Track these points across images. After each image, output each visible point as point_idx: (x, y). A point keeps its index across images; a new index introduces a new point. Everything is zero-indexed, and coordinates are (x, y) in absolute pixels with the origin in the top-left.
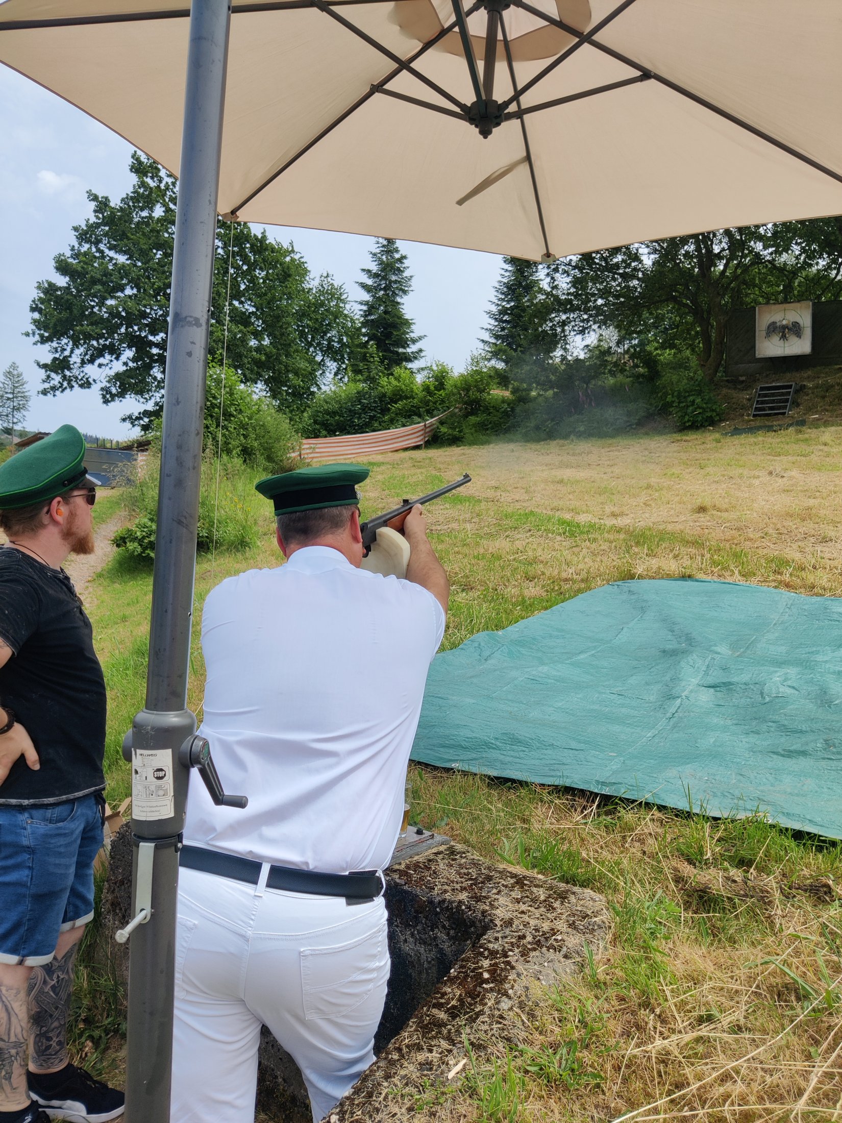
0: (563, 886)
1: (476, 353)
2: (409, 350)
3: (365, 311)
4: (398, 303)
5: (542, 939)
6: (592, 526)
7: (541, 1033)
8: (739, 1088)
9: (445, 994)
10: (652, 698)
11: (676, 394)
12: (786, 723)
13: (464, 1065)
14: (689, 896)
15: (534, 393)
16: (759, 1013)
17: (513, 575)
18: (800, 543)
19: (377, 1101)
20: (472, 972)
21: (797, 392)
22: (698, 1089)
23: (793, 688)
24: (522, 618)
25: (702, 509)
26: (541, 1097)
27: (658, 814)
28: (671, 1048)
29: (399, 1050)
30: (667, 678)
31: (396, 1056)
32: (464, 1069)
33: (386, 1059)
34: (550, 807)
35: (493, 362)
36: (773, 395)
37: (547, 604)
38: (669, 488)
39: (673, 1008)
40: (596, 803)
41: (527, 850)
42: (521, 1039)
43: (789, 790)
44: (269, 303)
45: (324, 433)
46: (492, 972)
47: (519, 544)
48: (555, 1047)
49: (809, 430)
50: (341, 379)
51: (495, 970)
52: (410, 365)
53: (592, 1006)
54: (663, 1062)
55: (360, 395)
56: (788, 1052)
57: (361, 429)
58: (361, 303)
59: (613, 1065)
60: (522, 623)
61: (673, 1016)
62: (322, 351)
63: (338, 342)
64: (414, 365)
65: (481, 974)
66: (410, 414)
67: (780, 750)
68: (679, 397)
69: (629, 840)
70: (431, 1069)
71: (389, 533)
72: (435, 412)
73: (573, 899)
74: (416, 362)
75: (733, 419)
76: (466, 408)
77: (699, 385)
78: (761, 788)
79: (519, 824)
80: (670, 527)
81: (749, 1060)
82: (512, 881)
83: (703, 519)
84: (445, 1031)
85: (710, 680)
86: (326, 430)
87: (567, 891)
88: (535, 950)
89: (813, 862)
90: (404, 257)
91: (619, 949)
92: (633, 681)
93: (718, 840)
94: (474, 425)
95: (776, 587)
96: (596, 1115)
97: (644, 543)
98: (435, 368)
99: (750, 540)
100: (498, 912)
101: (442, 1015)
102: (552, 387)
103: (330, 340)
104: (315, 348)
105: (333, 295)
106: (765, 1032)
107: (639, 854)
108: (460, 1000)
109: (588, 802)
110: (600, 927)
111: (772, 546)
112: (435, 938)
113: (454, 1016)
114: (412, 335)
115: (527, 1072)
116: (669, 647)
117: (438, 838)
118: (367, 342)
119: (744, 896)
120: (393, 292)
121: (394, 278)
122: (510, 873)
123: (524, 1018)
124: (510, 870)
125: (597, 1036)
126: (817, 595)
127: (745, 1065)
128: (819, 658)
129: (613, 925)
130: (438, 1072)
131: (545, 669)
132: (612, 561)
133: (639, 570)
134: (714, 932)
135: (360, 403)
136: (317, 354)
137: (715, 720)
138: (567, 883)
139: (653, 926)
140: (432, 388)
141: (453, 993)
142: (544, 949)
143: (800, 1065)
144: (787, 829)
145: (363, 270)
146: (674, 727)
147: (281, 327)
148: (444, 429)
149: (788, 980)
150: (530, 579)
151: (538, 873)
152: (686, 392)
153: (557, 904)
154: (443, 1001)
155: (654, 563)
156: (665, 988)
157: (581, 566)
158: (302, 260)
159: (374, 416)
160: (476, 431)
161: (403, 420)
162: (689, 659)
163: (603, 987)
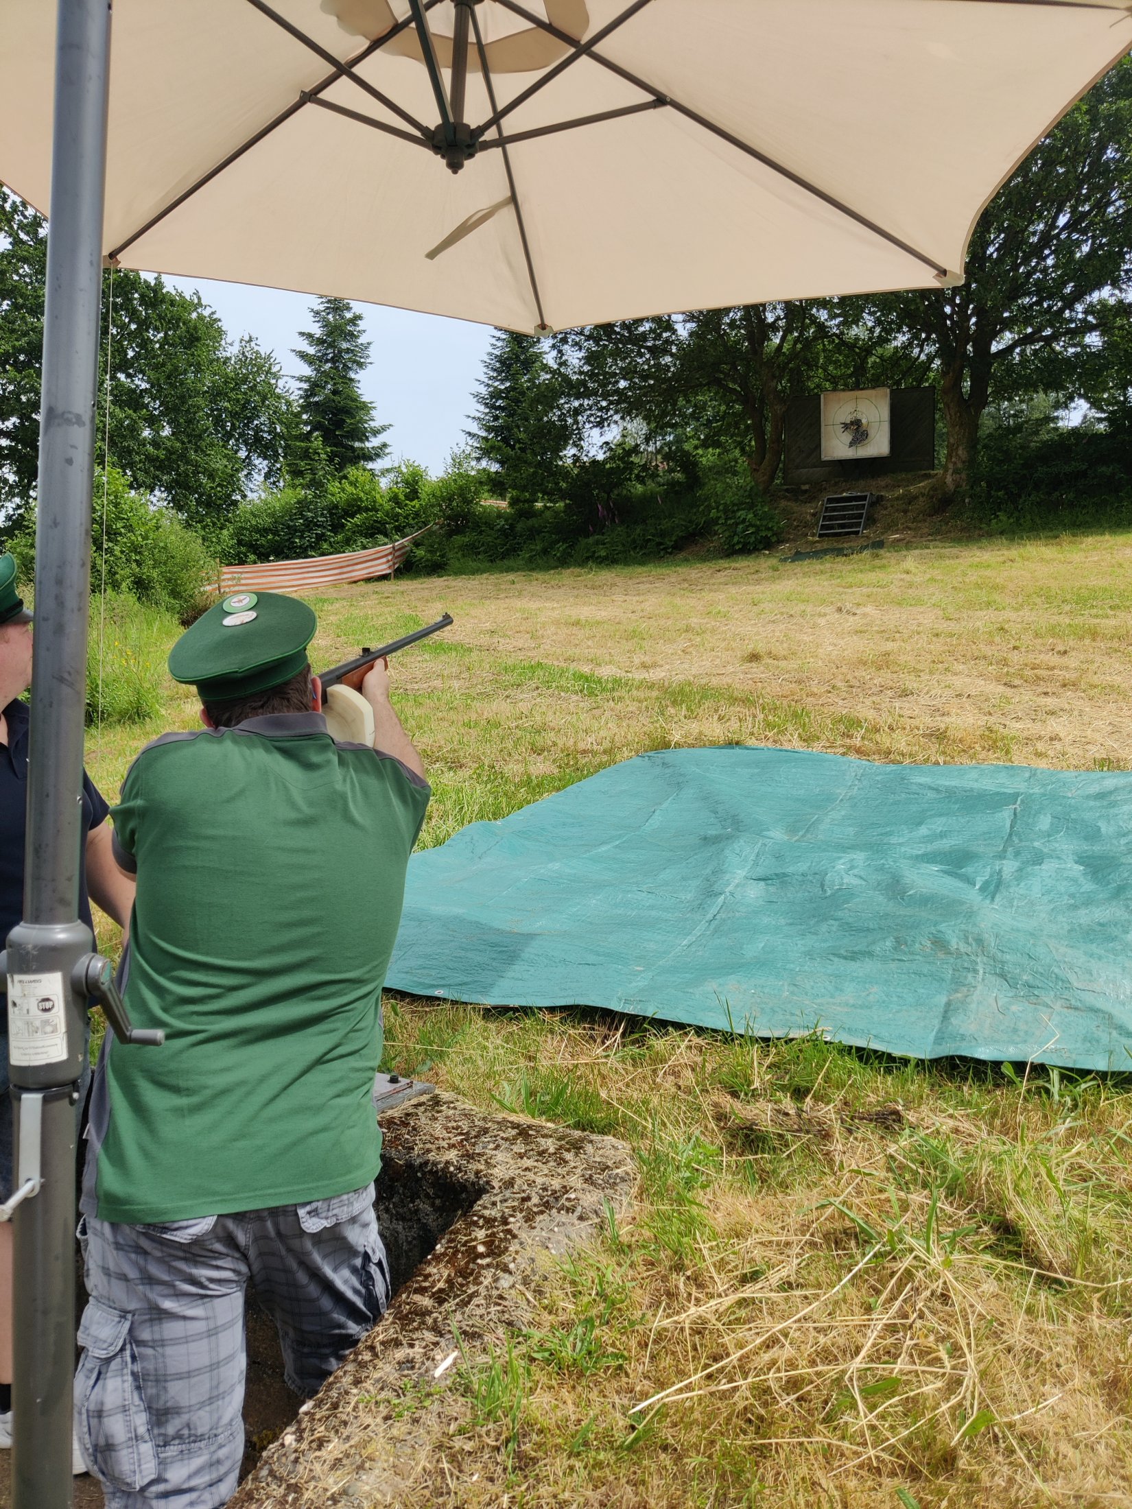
0: (577, 1134)
1: (457, 451)
2: (368, 445)
3: (306, 390)
4: (351, 380)
5: (551, 1199)
6: (617, 683)
7: (550, 1313)
8: (788, 1352)
9: (427, 1276)
10: (689, 896)
11: (721, 508)
12: (851, 920)
13: (455, 1359)
14: (733, 1136)
15: (539, 505)
16: (813, 1266)
17: (515, 747)
18: (874, 698)
19: (345, 1411)
20: (464, 1245)
21: (872, 504)
22: (740, 1360)
23: (861, 878)
24: (528, 803)
25: (754, 657)
26: (551, 1388)
27: (697, 1040)
28: (708, 1316)
29: (372, 1348)
30: (708, 871)
31: (367, 1356)
32: (454, 1364)
33: (355, 1361)
34: (562, 1040)
35: (484, 463)
36: (844, 508)
37: (560, 783)
38: (713, 631)
39: (712, 1269)
40: (621, 1030)
41: (532, 1093)
42: (526, 1321)
43: (851, 1002)
44: (169, 377)
45: (252, 557)
46: (489, 1243)
47: (524, 707)
48: (567, 1326)
49: (888, 554)
50: (274, 483)
51: (492, 1242)
52: (370, 465)
53: (614, 1274)
54: (699, 1333)
55: (303, 504)
56: (844, 1307)
57: (302, 553)
58: (300, 379)
59: (639, 1343)
60: (526, 808)
61: (711, 1277)
62: (246, 445)
63: (269, 433)
64: (377, 465)
65: (475, 1247)
66: (374, 531)
67: (842, 952)
68: (725, 511)
69: (661, 1073)
70: (413, 1368)
71: (342, 691)
72: (407, 530)
73: (589, 1148)
74: (379, 460)
75: (794, 540)
76: (449, 525)
77: (750, 496)
78: (818, 1001)
79: (523, 1063)
80: (715, 681)
81: (799, 1320)
82: (514, 1132)
83: (756, 670)
84: (429, 1321)
85: (760, 871)
86: (255, 553)
87: (582, 1140)
88: (542, 1212)
89: (881, 1087)
90: (358, 317)
91: (647, 1204)
92: (665, 875)
93: (769, 1067)
94: (461, 548)
95: (844, 754)
96: (617, 1401)
97: (682, 701)
98: (405, 470)
99: (813, 695)
100: (495, 1171)
101: (426, 1301)
102: (563, 498)
103: (258, 430)
104: (237, 440)
105: (260, 367)
106: (819, 1286)
107: (674, 1090)
108: (449, 1281)
109: (609, 1029)
110: (623, 1180)
111: (841, 703)
112: (417, 1211)
113: (441, 1302)
114: (372, 424)
115: (533, 1360)
116: (712, 832)
117: (418, 1086)
118: (310, 433)
119: (797, 1131)
120: (345, 365)
121: (345, 345)
122: (511, 1122)
123: (529, 1296)
124: (511, 1119)
125: (620, 1310)
126: (893, 762)
127: (795, 1326)
128: (894, 840)
129: (639, 1177)
130: (422, 1371)
131: (556, 866)
132: (641, 727)
133: (676, 737)
134: (763, 1178)
135: (303, 517)
136: (240, 449)
137: (766, 920)
138: (584, 1130)
139: (688, 1174)
140: (402, 497)
141: (439, 1273)
142: (554, 1210)
143: (858, 1319)
144: (851, 1047)
145: (302, 334)
146: (715, 931)
147: (188, 411)
148: (420, 552)
149: (848, 1224)
150: (537, 751)
151: (548, 1120)
152: (734, 505)
153: (568, 1156)
154: (427, 1284)
155: (694, 727)
156: (702, 1246)
157: (603, 733)
158: (215, 316)
159: (323, 534)
160: (464, 556)
161: (365, 541)
162: (736, 846)
163: (626, 1250)
